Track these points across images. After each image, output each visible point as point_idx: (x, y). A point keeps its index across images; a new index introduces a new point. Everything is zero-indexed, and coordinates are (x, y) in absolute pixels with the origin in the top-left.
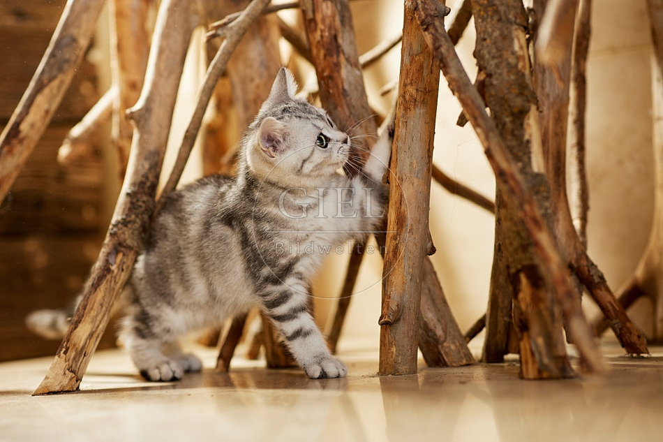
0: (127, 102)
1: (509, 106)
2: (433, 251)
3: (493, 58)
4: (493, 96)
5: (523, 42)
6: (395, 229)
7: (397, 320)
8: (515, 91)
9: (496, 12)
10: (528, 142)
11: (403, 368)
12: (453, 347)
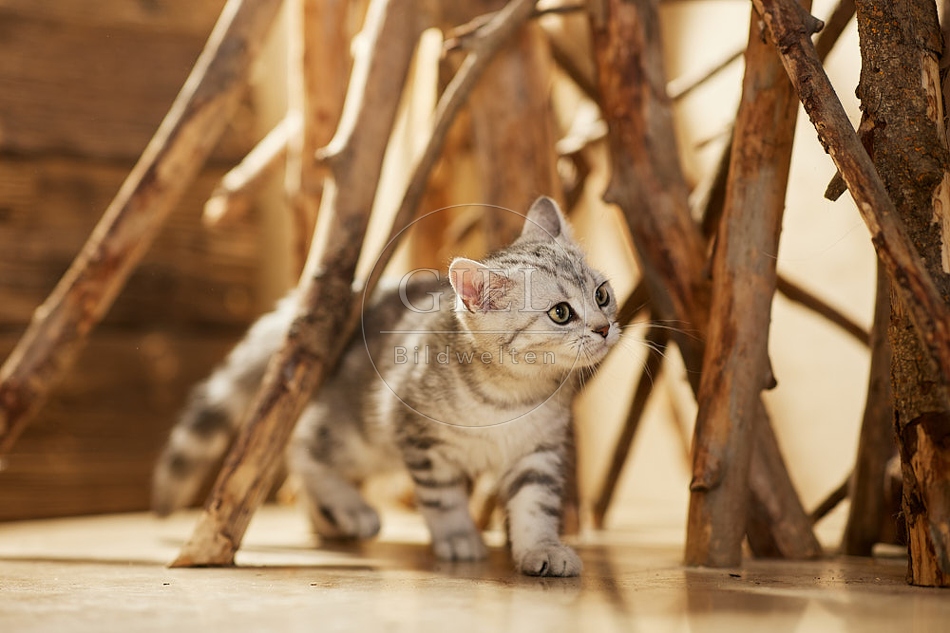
0: (314, 141)
1: (911, 172)
2: (772, 384)
3: (889, 98)
4: (885, 156)
5: (935, 75)
6: (720, 348)
7: (716, 486)
8: (921, 149)
9: (897, 29)
10: (938, 227)
11: (721, 558)
12: (794, 530)
